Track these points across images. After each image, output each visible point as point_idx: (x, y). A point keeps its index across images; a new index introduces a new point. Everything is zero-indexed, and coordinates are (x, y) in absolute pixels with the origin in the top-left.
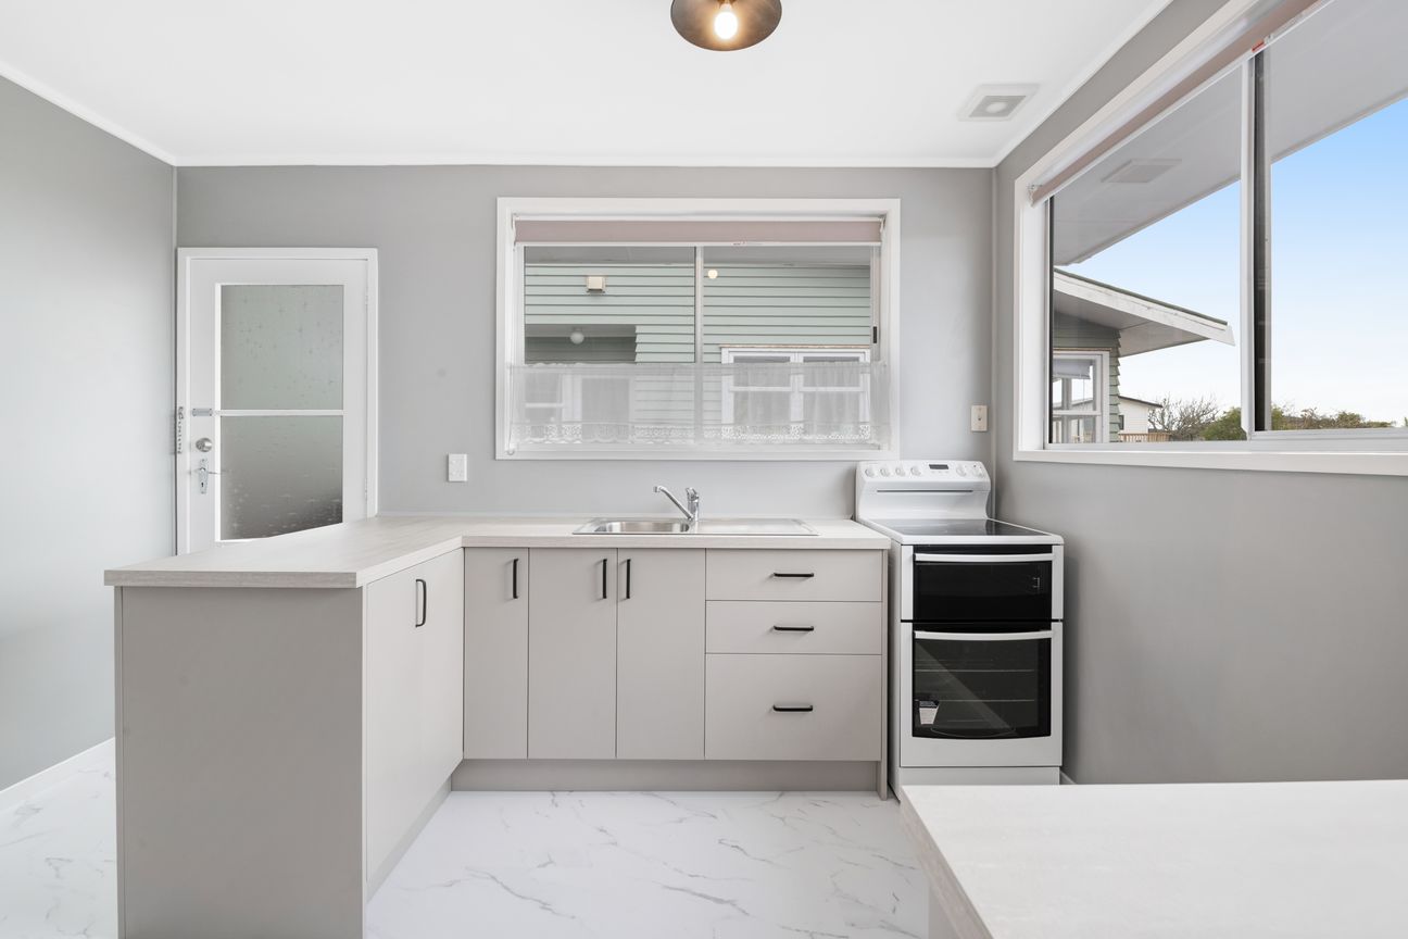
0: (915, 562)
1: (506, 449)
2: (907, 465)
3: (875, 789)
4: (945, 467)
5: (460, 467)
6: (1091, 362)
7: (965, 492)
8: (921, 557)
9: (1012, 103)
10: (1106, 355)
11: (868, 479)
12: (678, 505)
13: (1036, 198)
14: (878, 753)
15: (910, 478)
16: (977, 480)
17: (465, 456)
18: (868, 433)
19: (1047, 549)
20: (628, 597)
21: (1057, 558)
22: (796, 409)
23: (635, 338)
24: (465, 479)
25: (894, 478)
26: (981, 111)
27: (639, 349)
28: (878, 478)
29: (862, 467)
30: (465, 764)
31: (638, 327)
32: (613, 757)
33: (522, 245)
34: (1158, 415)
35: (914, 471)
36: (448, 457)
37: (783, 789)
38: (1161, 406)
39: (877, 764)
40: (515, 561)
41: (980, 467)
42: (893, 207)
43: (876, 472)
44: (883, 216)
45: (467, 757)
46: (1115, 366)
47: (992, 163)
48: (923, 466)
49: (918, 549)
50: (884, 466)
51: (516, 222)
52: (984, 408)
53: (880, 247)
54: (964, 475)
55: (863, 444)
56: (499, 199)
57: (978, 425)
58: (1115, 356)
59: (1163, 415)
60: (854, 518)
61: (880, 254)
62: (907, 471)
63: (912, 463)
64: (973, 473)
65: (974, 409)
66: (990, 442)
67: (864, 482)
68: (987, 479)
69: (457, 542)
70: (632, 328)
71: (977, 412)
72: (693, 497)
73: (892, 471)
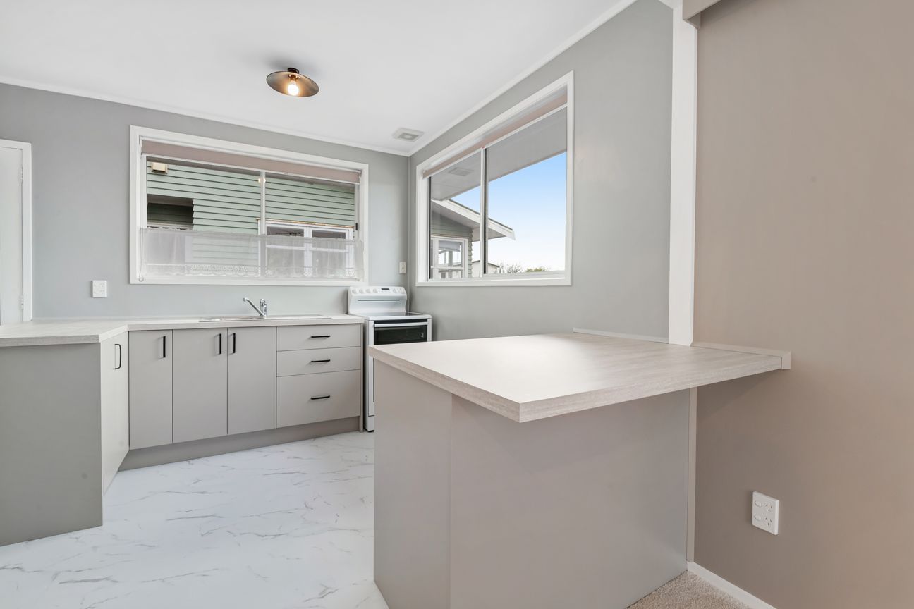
0: (375, 328)
1: (138, 277)
2: (371, 289)
3: (358, 430)
4: (388, 289)
5: (101, 288)
6: (461, 244)
7: (396, 300)
8: (377, 325)
9: (414, 137)
10: (467, 240)
11: (353, 295)
12: (256, 308)
13: (424, 175)
14: (359, 413)
15: (373, 294)
16: (401, 295)
17: (106, 281)
18: (352, 274)
19: (425, 320)
20: (234, 352)
21: (429, 324)
22: (308, 260)
23: (193, 207)
24: (106, 296)
25: (366, 294)
26: (403, 136)
27: (195, 215)
28: (359, 294)
29: (351, 289)
30: (131, 453)
31: (194, 201)
32: (226, 434)
33: (145, 155)
34: (498, 272)
35: (375, 291)
36: (92, 282)
37: (315, 437)
38: (499, 267)
39: (359, 417)
40: (164, 337)
41: (403, 289)
42: (365, 167)
43: (358, 292)
44: (361, 171)
45: (132, 448)
46: (470, 246)
47: (408, 155)
48: (379, 289)
49: (376, 322)
50: (361, 288)
51: (143, 141)
52: (405, 263)
53: (359, 186)
54: (396, 293)
55: (351, 279)
56: (131, 126)
57: (402, 271)
58: (471, 241)
59: (500, 271)
60: (347, 313)
61: (359, 188)
62: (371, 291)
63: (374, 287)
64: (400, 292)
65: (401, 263)
66: (407, 279)
67: (352, 296)
68: (405, 295)
69: (125, 328)
70: (190, 201)
71: (402, 265)
72: (263, 304)
73: (364, 291)
